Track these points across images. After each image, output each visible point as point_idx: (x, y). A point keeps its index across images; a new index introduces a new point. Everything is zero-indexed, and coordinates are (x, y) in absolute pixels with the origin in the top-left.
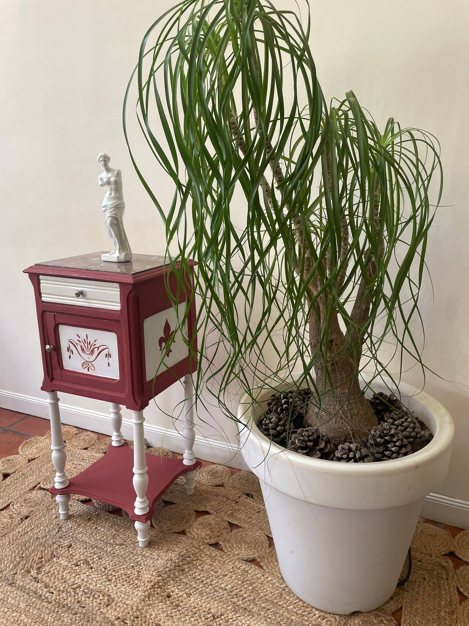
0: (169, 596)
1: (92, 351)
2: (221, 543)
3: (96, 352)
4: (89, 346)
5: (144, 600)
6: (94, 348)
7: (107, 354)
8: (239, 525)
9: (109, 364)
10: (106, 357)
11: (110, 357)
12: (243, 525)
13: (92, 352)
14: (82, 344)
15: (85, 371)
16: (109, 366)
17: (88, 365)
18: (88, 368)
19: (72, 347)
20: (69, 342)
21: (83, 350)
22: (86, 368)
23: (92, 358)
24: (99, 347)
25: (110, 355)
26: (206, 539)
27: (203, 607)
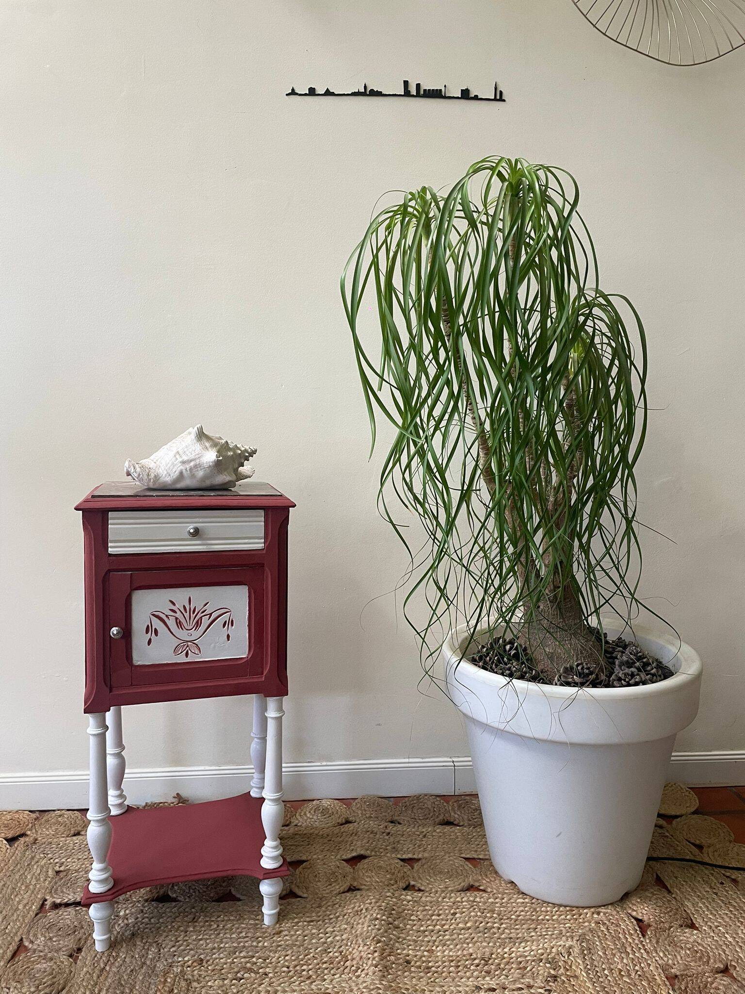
0: (408, 962)
1: (197, 622)
2: (412, 883)
3: (205, 621)
4: (193, 616)
5: (384, 976)
6: (201, 617)
7: (226, 622)
8: (415, 856)
9: (228, 636)
10: (224, 626)
11: (232, 625)
12: (420, 856)
13: (198, 624)
14: (178, 615)
15: (182, 659)
16: (228, 640)
17: (188, 646)
18: (187, 651)
19: (157, 624)
20: (152, 616)
21: (179, 624)
22: (181, 653)
23: (195, 634)
24: (211, 614)
25: (232, 621)
26: (393, 885)
27: (460, 956)
